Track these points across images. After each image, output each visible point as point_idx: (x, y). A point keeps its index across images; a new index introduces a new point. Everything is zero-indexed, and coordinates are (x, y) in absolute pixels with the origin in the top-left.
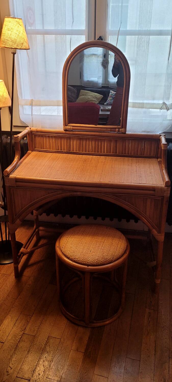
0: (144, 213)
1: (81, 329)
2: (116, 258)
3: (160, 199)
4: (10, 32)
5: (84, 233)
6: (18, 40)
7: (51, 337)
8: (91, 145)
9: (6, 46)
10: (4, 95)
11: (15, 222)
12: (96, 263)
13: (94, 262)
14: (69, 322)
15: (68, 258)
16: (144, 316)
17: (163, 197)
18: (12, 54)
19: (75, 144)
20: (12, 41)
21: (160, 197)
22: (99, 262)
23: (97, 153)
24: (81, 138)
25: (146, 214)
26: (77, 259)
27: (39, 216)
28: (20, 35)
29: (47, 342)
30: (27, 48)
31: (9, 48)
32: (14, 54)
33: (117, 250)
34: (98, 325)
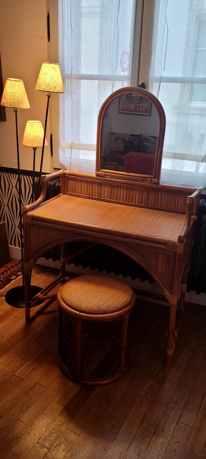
0: (156, 269)
1: (71, 384)
2: (112, 310)
3: (172, 255)
4: (44, 76)
5: (90, 282)
6: (51, 84)
7: (38, 384)
8: (123, 193)
9: (40, 89)
10: (39, 135)
11: (29, 261)
12: (88, 311)
13: (87, 309)
14: (62, 374)
15: (64, 302)
16: (144, 387)
17: (176, 253)
18: (47, 97)
19: (106, 190)
20: (46, 85)
21: (172, 253)
22: (92, 310)
23: (127, 202)
24: (112, 185)
25: (158, 271)
26: (72, 303)
27: (67, 264)
28: (54, 79)
29: (33, 387)
30: (60, 92)
31: (42, 91)
32: (49, 97)
33: (116, 302)
34: (90, 383)
